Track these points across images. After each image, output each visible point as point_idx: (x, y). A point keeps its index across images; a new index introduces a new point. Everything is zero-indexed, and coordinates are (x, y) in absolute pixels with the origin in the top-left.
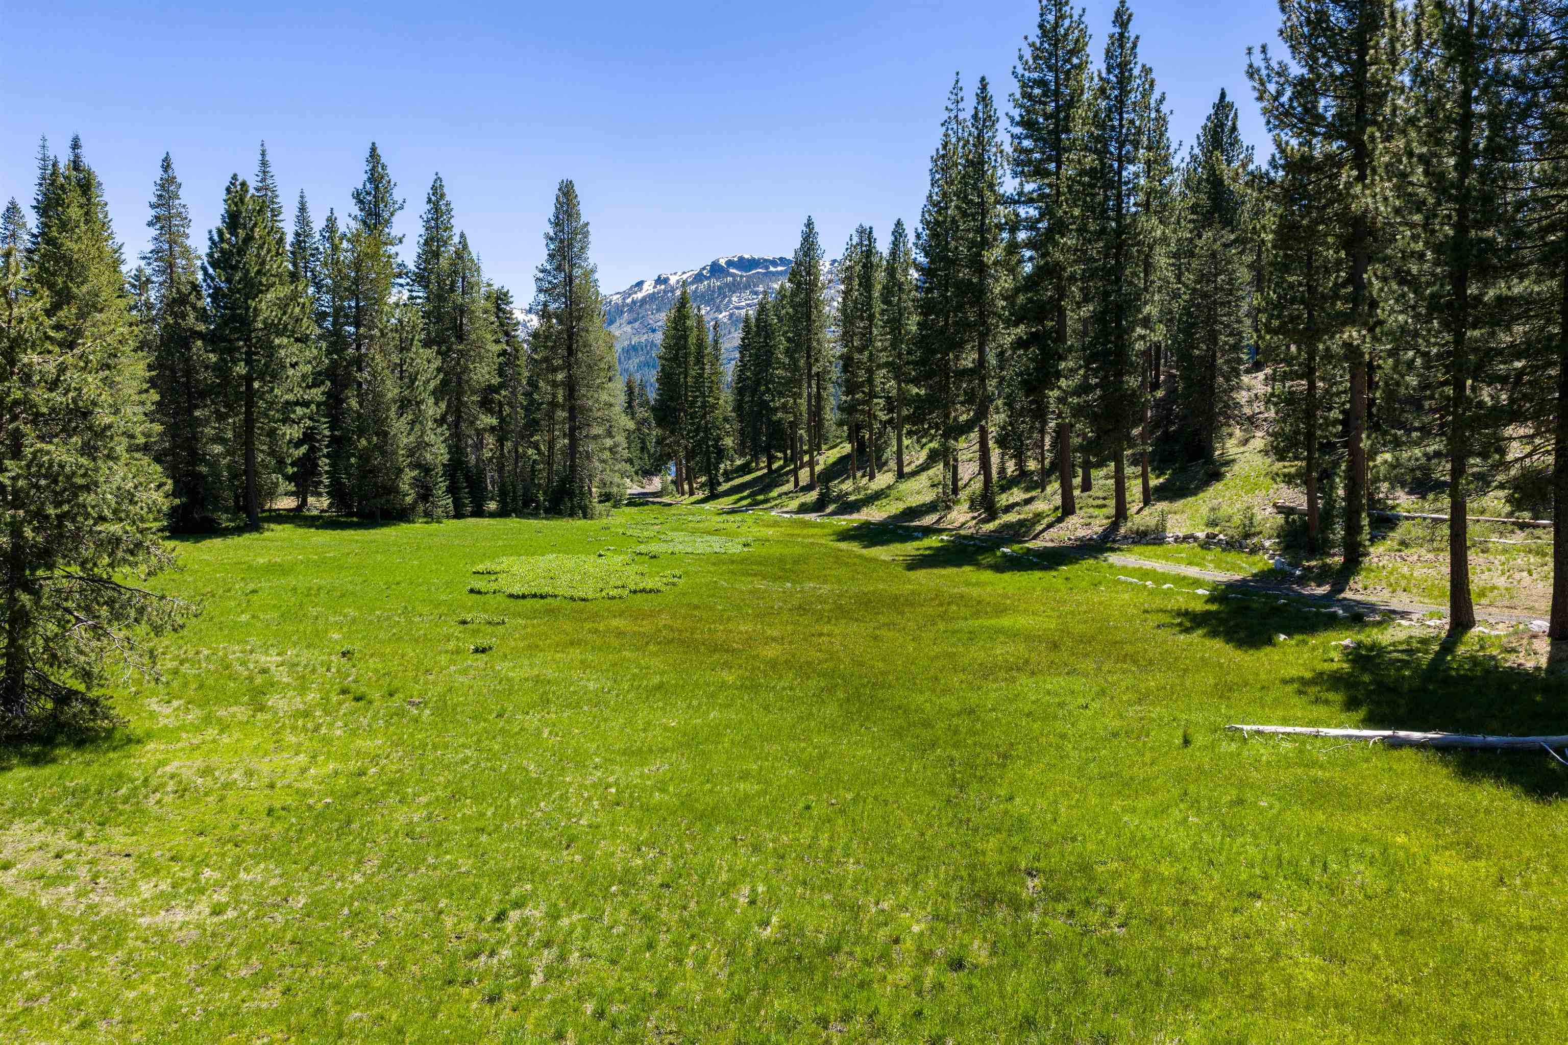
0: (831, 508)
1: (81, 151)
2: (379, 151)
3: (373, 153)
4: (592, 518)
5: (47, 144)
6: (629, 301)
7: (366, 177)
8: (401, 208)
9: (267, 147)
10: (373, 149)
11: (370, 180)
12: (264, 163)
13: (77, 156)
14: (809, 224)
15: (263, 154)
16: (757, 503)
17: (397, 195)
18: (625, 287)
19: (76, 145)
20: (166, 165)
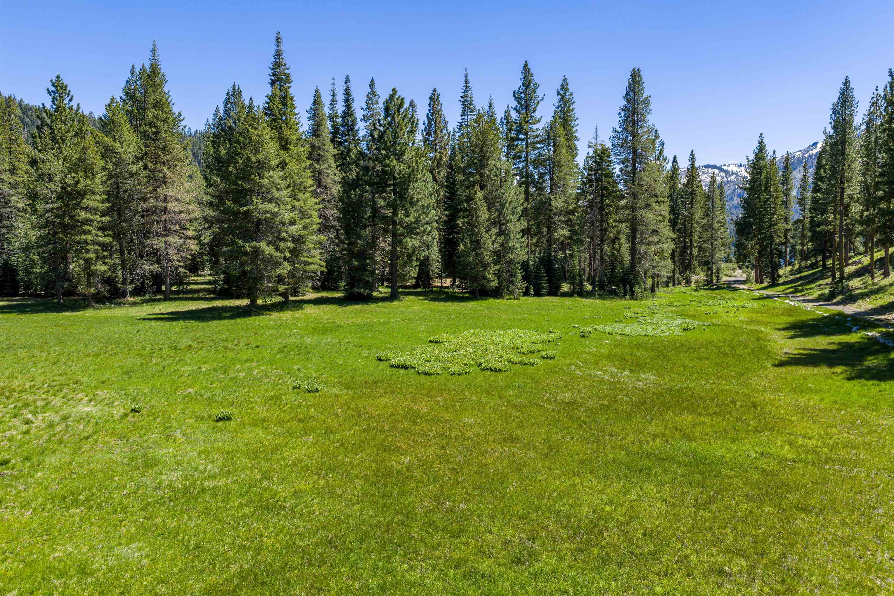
0: (839, 298)
1: (350, 84)
2: (529, 66)
3: (526, 68)
4: (636, 299)
5: (335, 82)
6: (807, 155)
7: (521, 83)
8: (542, 100)
9: (468, 71)
10: (526, 65)
11: (523, 85)
12: (466, 82)
13: (348, 87)
14: (846, 82)
15: (466, 76)
16: (796, 291)
17: (539, 92)
18: (805, 146)
19: (347, 81)
20: (372, 85)
